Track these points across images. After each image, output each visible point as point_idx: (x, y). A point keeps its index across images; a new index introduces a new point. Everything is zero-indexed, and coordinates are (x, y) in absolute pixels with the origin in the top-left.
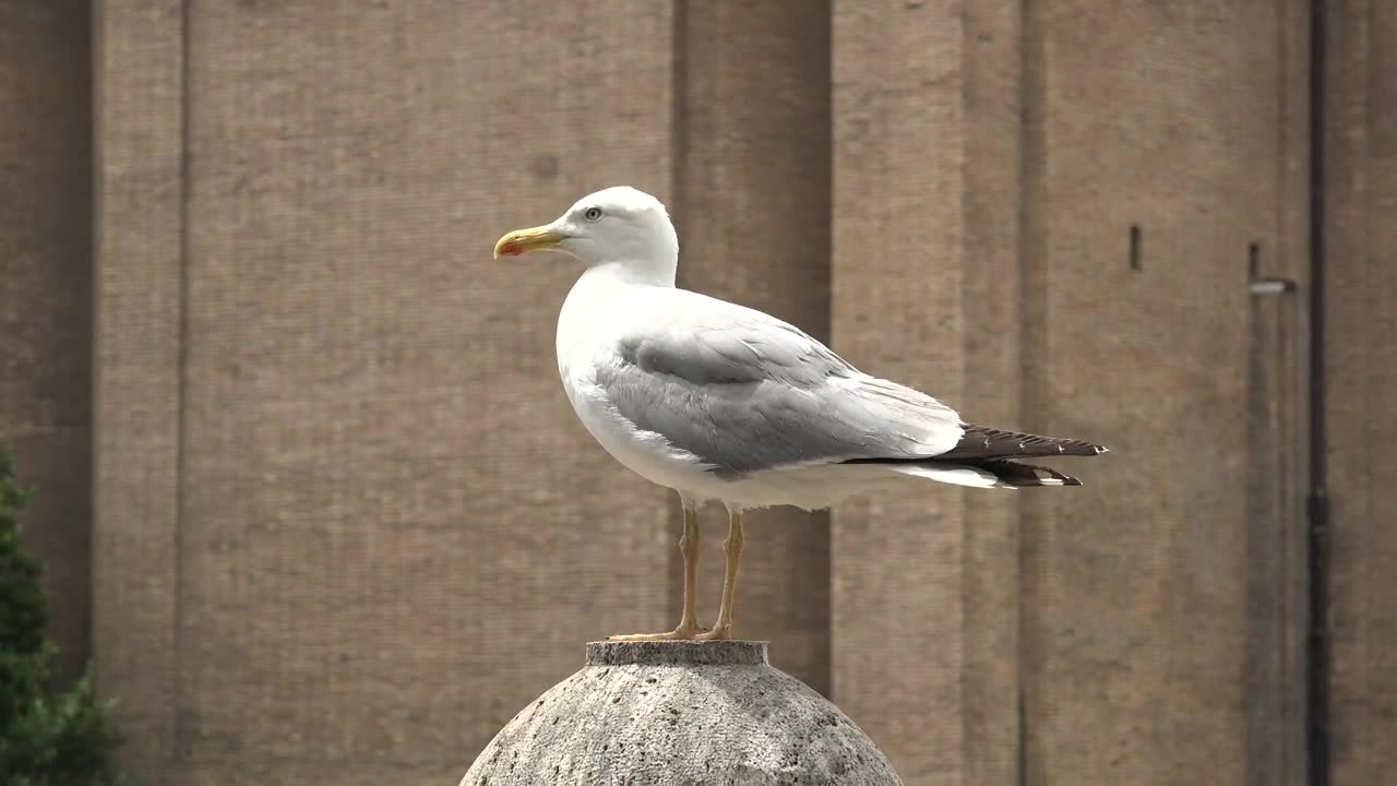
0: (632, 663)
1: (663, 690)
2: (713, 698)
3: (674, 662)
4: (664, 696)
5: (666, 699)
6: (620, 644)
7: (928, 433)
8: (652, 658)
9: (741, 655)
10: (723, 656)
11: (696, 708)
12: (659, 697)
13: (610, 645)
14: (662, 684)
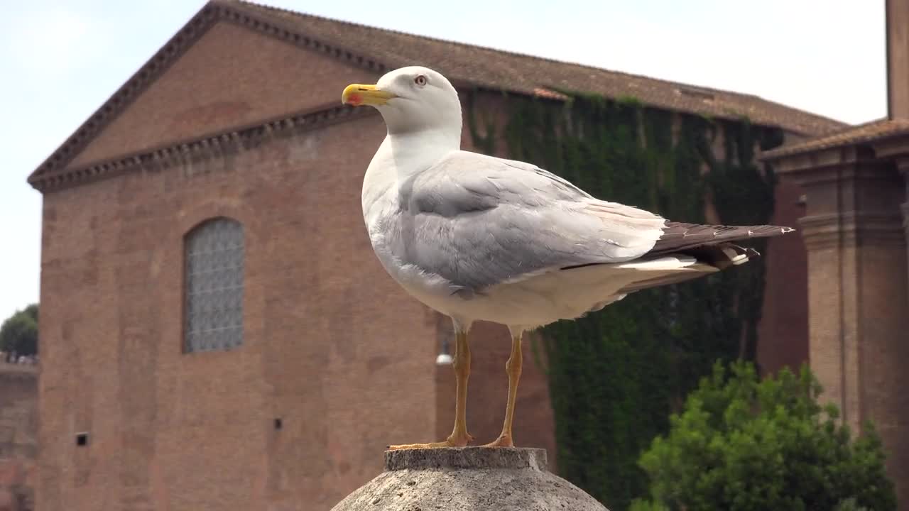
0: (405, 468)
1: (416, 492)
2: (457, 498)
3: (438, 466)
4: (415, 497)
5: (416, 500)
6: (397, 452)
7: (631, 238)
8: (419, 463)
9: (503, 460)
10: (483, 461)
11: (439, 508)
12: (410, 498)
13: (392, 453)
14: (418, 487)
